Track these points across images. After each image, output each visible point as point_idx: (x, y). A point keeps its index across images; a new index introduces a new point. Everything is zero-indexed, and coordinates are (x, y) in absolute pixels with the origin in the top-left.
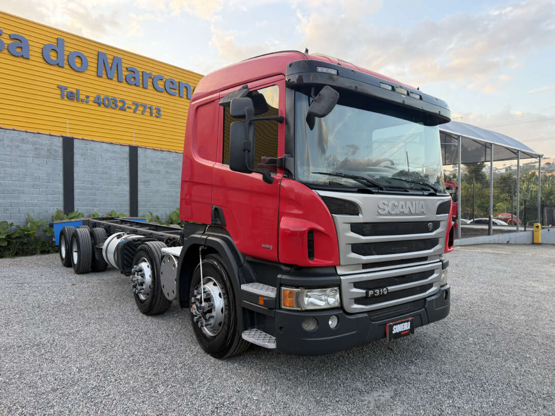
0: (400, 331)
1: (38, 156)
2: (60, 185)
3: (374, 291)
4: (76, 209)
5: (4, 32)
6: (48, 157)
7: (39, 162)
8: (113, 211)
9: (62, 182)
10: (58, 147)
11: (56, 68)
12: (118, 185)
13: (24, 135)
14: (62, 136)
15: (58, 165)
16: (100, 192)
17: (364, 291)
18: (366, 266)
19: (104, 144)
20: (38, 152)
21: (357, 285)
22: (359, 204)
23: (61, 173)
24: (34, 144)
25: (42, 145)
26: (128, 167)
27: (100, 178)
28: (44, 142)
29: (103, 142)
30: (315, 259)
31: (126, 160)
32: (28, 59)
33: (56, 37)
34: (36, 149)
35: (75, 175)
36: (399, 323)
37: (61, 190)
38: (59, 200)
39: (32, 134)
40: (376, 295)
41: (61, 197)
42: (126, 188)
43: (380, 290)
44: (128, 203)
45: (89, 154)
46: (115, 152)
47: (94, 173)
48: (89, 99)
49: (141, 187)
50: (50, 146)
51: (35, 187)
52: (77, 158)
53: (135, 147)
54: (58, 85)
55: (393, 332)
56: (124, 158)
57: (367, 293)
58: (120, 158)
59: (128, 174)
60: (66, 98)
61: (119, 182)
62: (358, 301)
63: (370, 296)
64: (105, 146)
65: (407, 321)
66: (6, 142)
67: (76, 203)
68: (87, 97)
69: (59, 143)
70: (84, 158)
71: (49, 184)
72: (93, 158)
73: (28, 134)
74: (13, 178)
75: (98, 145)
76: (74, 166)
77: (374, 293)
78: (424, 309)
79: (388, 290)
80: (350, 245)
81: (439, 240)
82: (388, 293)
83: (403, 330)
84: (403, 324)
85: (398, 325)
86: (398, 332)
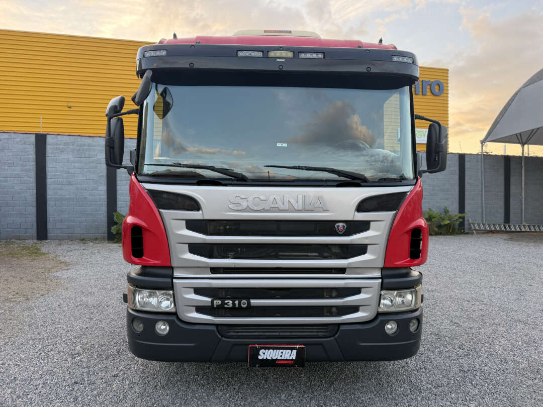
0: (274, 358)
17: (209, 300)
18: (214, 270)
21: (198, 291)
22: (196, 198)
30: (144, 257)
36: (274, 349)
40: (226, 306)
43: (234, 302)
55: (260, 357)
57: (212, 302)
62: (200, 309)
63: (215, 306)
65: (292, 349)
77: (223, 303)
78: (332, 338)
79: (249, 303)
80: (187, 245)
81: (367, 247)
82: (249, 306)
83: (279, 358)
84: (281, 351)
85: (271, 350)
86: (269, 358)
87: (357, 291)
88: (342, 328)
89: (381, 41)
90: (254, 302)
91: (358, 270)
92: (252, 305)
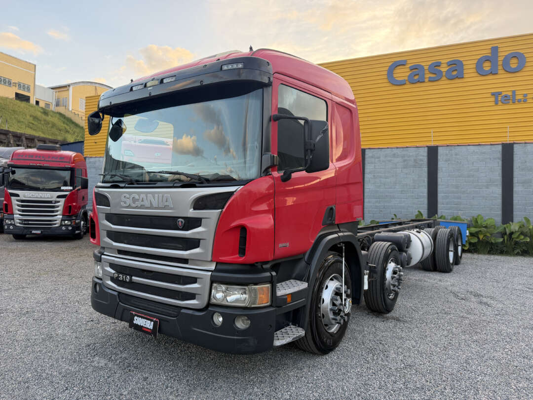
0: (142, 325)
1: (405, 167)
2: (424, 190)
3: (118, 275)
4: (439, 211)
5: (442, 62)
6: (414, 166)
7: (407, 172)
8: (479, 215)
9: (427, 187)
10: (423, 156)
11: (491, 77)
12: (487, 188)
13: (395, 151)
14: (427, 146)
15: (423, 173)
16: (466, 195)
18: (121, 252)
19: (470, 146)
20: (406, 163)
21: (111, 265)
22: (108, 197)
23: (426, 180)
24: (403, 156)
25: (410, 156)
26: (500, 168)
27: (465, 181)
28: (411, 154)
29: (469, 145)
31: (498, 160)
32: (463, 78)
33: (490, 47)
34: (405, 161)
35: (439, 180)
36: (142, 317)
37: (426, 194)
38: (424, 204)
39: (401, 149)
40: (120, 279)
41: (426, 201)
42: (497, 191)
43: (123, 276)
44: (500, 207)
45: (454, 159)
46: (484, 153)
47: (459, 177)
48: (528, 97)
49: (517, 188)
50: (416, 157)
51: (403, 192)
52: (441, 164)
53: (510, 144)
54: (492, 93)
55: (134, 322)
56: (495, 159)
57: (114, 274)
58: (490, 159)
59: (501, 175)
60: (500, 103)
61: (487, 185)
63: (115, 278)
64: (472, 148)
66: (382, 158)
67: (440, 206)
68: (525, 95)
69: (424, 153)
70: (449, 163)
71: (415, 189)
72: (458, 162)
73: (398, 149)
74: (386, 187)
75: (464, 148)
76: (439, 172)
77: (118, 277)
78: (175, 318)
79: (131, 279)
80: (106, 231)
81: (199, 242)
82: (131, 282)
83: (144, 326)
84: (145, 320)
85: (140, 318)
86: (139, 324)
87: (193, 280)
88: (183, 311)
89: (251, 48)
90: (135, 279)
91: (198, 262)
92: (133, 281)
